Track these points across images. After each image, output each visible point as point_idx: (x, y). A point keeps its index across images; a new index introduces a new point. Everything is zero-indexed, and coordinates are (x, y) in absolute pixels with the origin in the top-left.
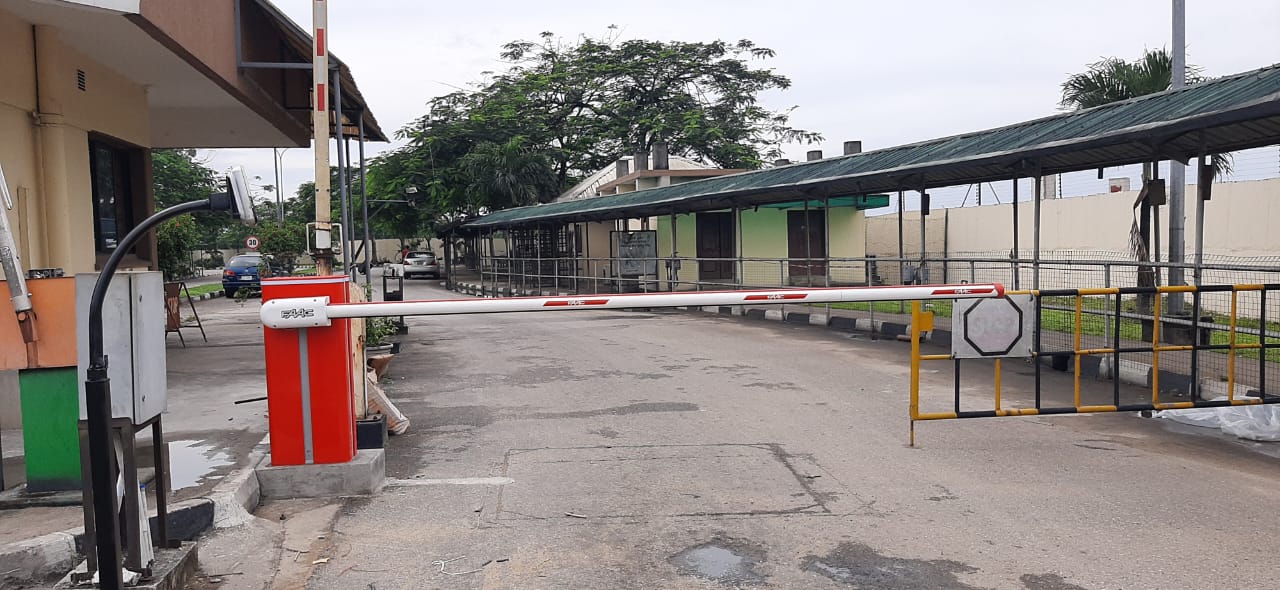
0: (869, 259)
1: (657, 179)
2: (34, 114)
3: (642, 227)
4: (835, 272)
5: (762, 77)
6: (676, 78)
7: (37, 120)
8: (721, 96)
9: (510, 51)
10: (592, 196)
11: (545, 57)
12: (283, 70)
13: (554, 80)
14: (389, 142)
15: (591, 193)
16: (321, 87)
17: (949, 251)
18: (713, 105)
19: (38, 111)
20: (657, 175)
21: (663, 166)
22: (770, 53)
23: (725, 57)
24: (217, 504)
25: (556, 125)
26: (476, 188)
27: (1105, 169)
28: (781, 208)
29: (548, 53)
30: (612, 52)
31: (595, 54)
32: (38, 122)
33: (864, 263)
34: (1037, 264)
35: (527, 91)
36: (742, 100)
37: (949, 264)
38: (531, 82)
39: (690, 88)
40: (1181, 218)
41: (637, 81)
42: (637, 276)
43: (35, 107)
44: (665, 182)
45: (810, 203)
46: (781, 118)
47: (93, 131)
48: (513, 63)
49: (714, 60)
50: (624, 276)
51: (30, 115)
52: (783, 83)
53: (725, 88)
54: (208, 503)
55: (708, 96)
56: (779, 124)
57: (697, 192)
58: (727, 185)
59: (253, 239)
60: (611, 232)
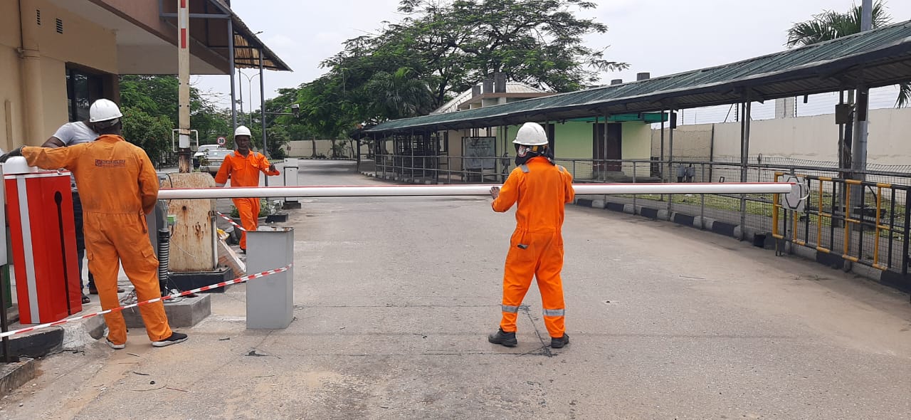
0: (654, 161)
1: (497, 100)
2: (19, 50)
3: (488, 134)
4: (627, 170)
5: (586, 24)
6: (524, 25)
7: (21, 54)
8: (555, 38)
9: (404, 6)
10: (454, 111)
11: (429, 10)
12: (206, 20)
13: (434, 27)
14: (292, 71)
15: (454, 109)
16: (183, 30)
17: (714, 155)
18: (548, 45)
19: (22, 47)
20: (497, 96)
21: (501, 89)
22: (592, 5)
23: (560, 10)
24: (66, 331)
25: (436, 60)
26: (373, 106)
27: (809, 96)
28: (588, 122)
29: (431, 7)
30: (477, 6)
31: (465, 8)
32: (22, 56)
33: (650, 164)
34: (746, 167)
35: (415, 35)
36: (570, 41)
37: (713, 166)
38: (420, 28)
39: (533, 33)
40: (864, 133)
41: (494, 27)
42: (480, 170)
43: (20, 45)
44: (503, 101)
45: (599, 118)
46: (599, 54)
47: (69, 62)
48: (407, 15)
49: (551, 12)
50: (468, 170)
51: (16, 50)
52: (601, 28)
53: (558, 33)
54: (59, 330)
55: (545, 37)
56: (597, 58)
57: (518, 109)
58: (539, 104)
59: (222, 138)
60: (463, 138)
